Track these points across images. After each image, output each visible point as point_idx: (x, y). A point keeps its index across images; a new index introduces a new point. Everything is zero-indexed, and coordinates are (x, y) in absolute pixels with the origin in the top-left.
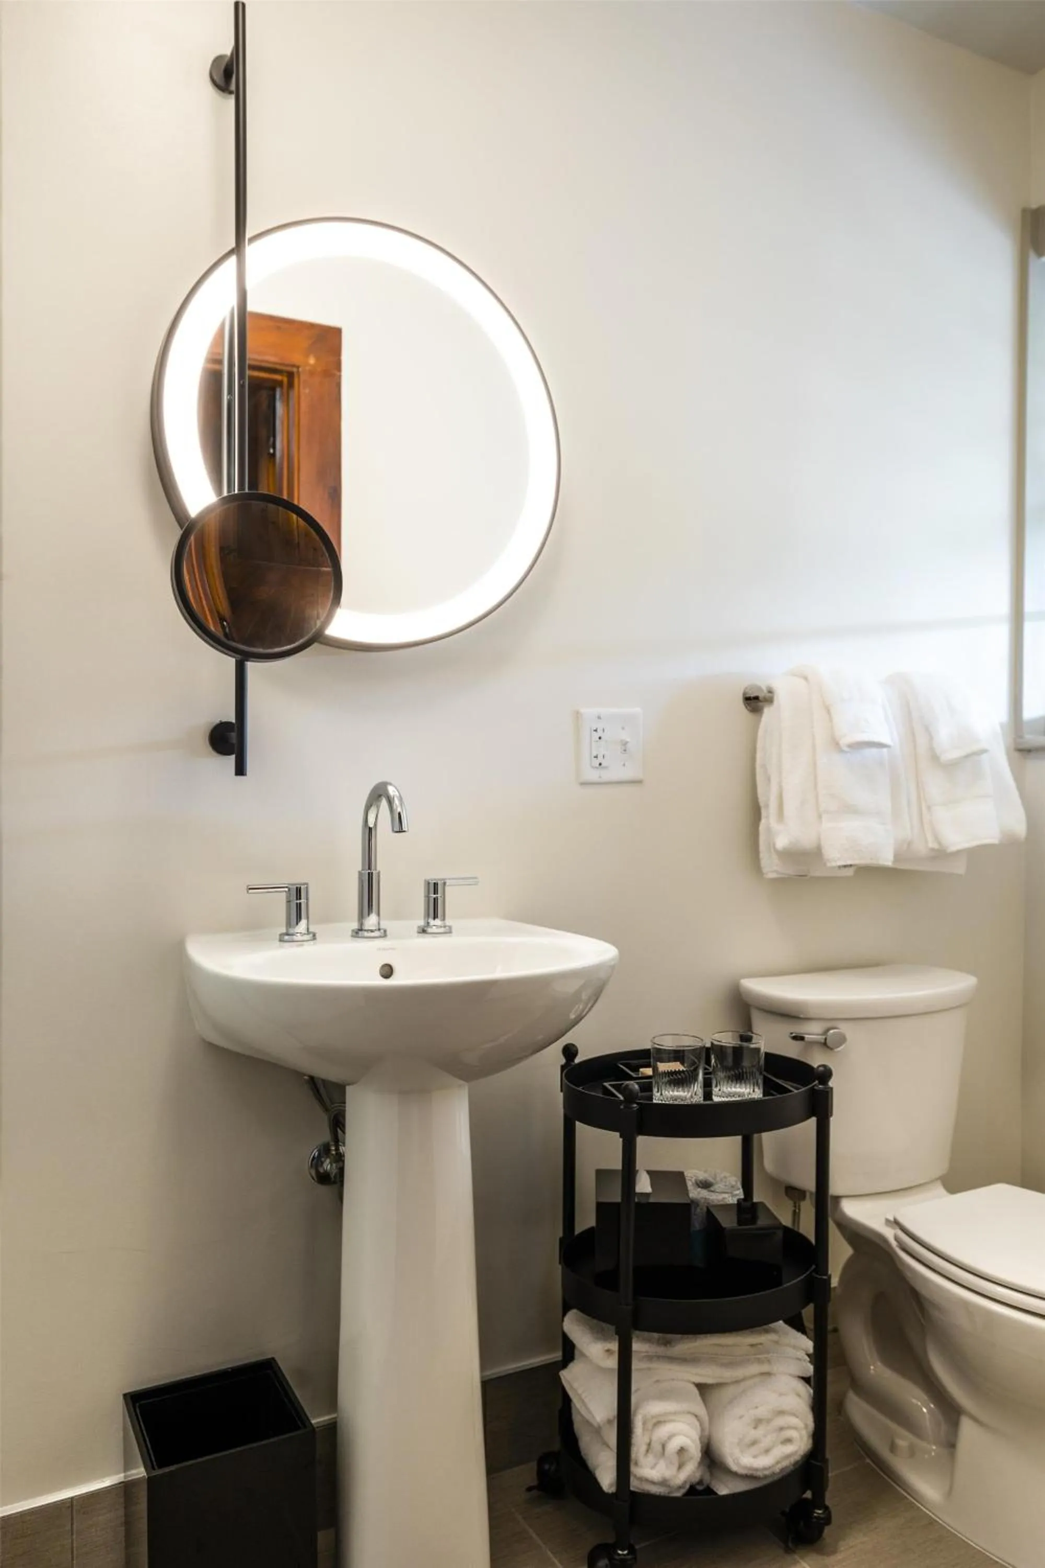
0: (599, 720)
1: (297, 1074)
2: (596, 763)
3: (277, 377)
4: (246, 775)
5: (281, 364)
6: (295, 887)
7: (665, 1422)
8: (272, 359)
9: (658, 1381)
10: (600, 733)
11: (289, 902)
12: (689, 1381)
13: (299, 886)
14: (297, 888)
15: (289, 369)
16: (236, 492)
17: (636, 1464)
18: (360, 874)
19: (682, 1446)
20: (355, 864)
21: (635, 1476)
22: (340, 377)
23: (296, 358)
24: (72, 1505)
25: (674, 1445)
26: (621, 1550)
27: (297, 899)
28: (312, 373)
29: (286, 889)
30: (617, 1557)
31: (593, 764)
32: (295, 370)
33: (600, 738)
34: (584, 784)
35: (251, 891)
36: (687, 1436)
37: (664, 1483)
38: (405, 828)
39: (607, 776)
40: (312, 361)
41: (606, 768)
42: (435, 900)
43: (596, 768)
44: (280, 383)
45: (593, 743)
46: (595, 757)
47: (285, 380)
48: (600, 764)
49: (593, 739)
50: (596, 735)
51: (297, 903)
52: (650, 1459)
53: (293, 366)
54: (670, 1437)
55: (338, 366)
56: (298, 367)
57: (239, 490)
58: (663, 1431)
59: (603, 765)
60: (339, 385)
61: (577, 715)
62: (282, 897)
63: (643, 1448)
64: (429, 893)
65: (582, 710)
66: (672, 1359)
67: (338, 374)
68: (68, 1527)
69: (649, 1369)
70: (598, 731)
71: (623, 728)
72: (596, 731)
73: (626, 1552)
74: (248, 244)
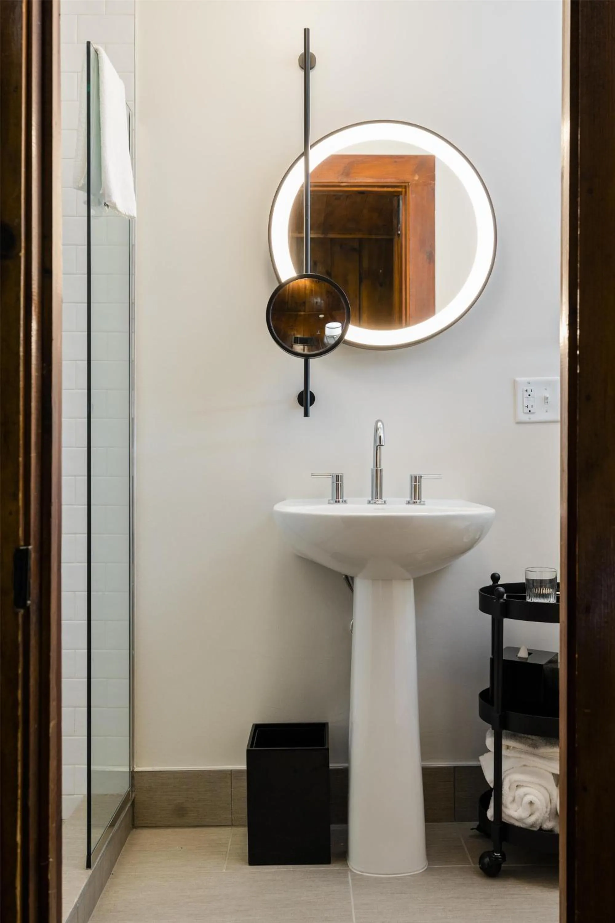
0: (529, 385)
1: (340, 574)
2: (527, 410)
3: (400, 190)
4: (309, 417)
5: (398, 183)
6: (336, 475)
7: (523, 786)
8: (393, 180)
9: (525, 765)
10: (529, 392)
11: (333, 483)
12: (550, 772)
13: (337, 475)
14: (337, 476)
15: (403, 184)
16: (304, 273)
17: (506, 807)
18: (372, 470)
19: (531, 800)
20: (371, 465)
21: (505, 814)
22: (434, 184)
23: (407, 177)
24: (231, 774)
25: (527, 799)
26: (496, 853)
27: (337, 482)
28: (416, 185)
29: (331, 476)
30: (493, 856)
31: (525, 411)
32: (407, 184)
33: (529, 395)
34: (518, 423)
35: (313, 476)
36: (535, 796)
37: (520, 820)
38: (383, 443)
39: (533, 418)
40: (417, 178)
41: (533, 413)
42: (415, 486)
43: (528, 413)
44: (400, 193)
45: (525, 399)
46: (526, 407)
47: (404, 190)
48: (530, 411)
49: (525, 396)
50: (526, 394)
51: (337, 484)
52: (514, 806)
53: (405, 183)
54: (525, 795)
55: (433, 178)
56: (408, 183)
57: (305, 272)
58: (521, 791)
59: (531, 412)
60: (433, 190)
61: (515, 382)
62: (330, 481)
63: (510, 799)
64: (412, 482)
65: (517, 379)
66: (535, 755)
67: (433, 182)
68: (230, 784)
69: (520, 758)
70: (528, 391)
71: (546, 389)
72: (527, 391)
73: (499, 855)
74: (310, 149)
